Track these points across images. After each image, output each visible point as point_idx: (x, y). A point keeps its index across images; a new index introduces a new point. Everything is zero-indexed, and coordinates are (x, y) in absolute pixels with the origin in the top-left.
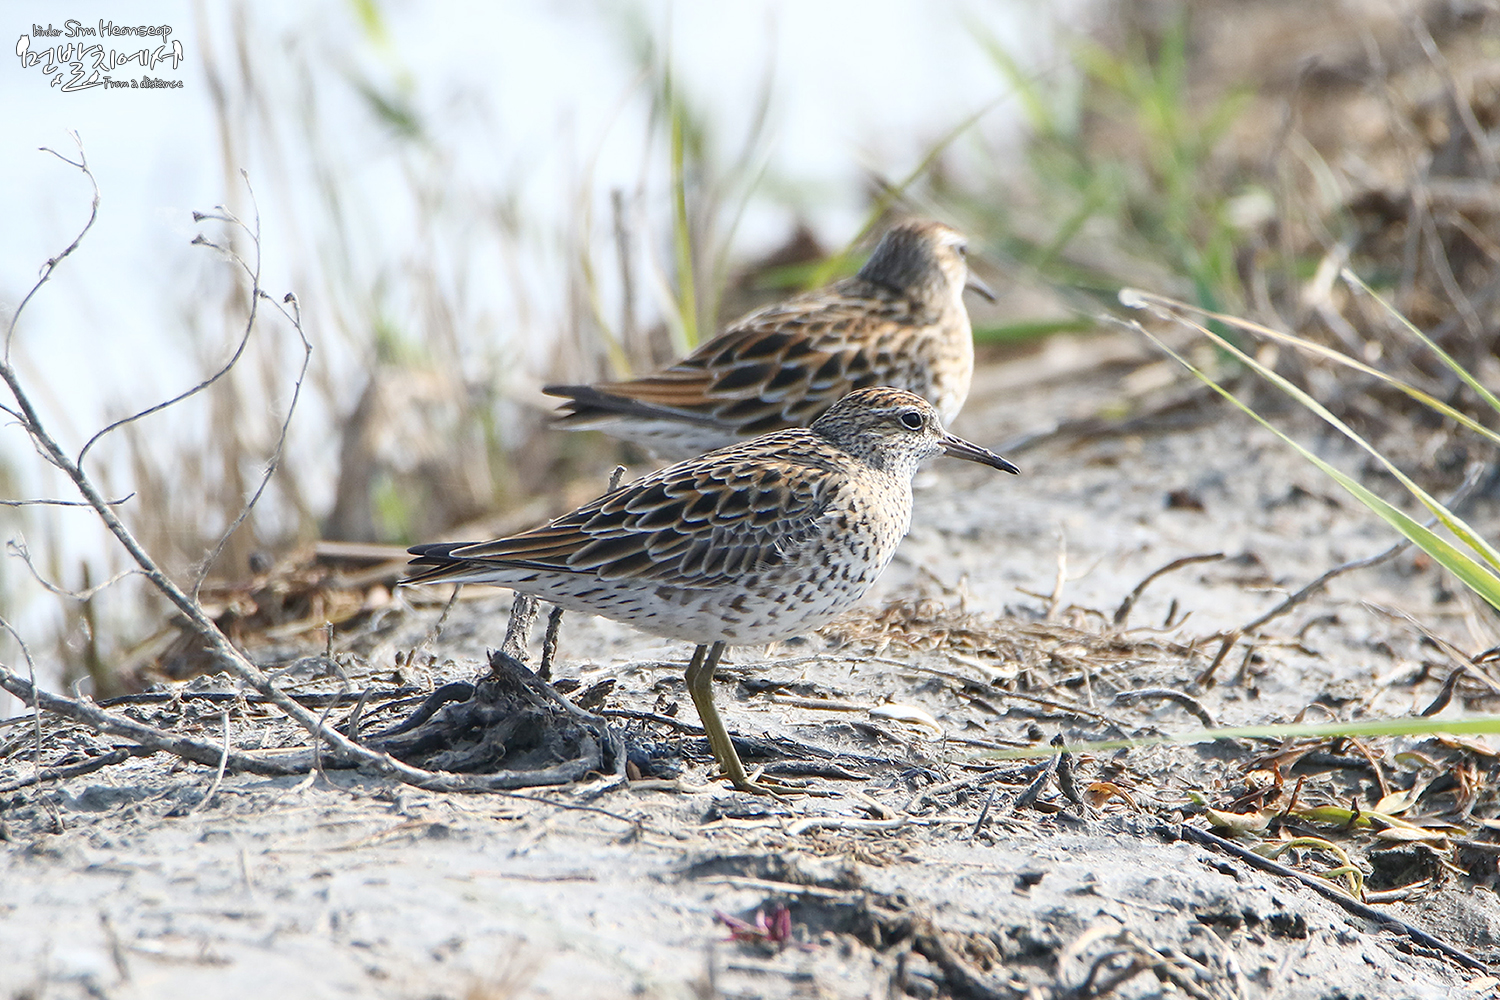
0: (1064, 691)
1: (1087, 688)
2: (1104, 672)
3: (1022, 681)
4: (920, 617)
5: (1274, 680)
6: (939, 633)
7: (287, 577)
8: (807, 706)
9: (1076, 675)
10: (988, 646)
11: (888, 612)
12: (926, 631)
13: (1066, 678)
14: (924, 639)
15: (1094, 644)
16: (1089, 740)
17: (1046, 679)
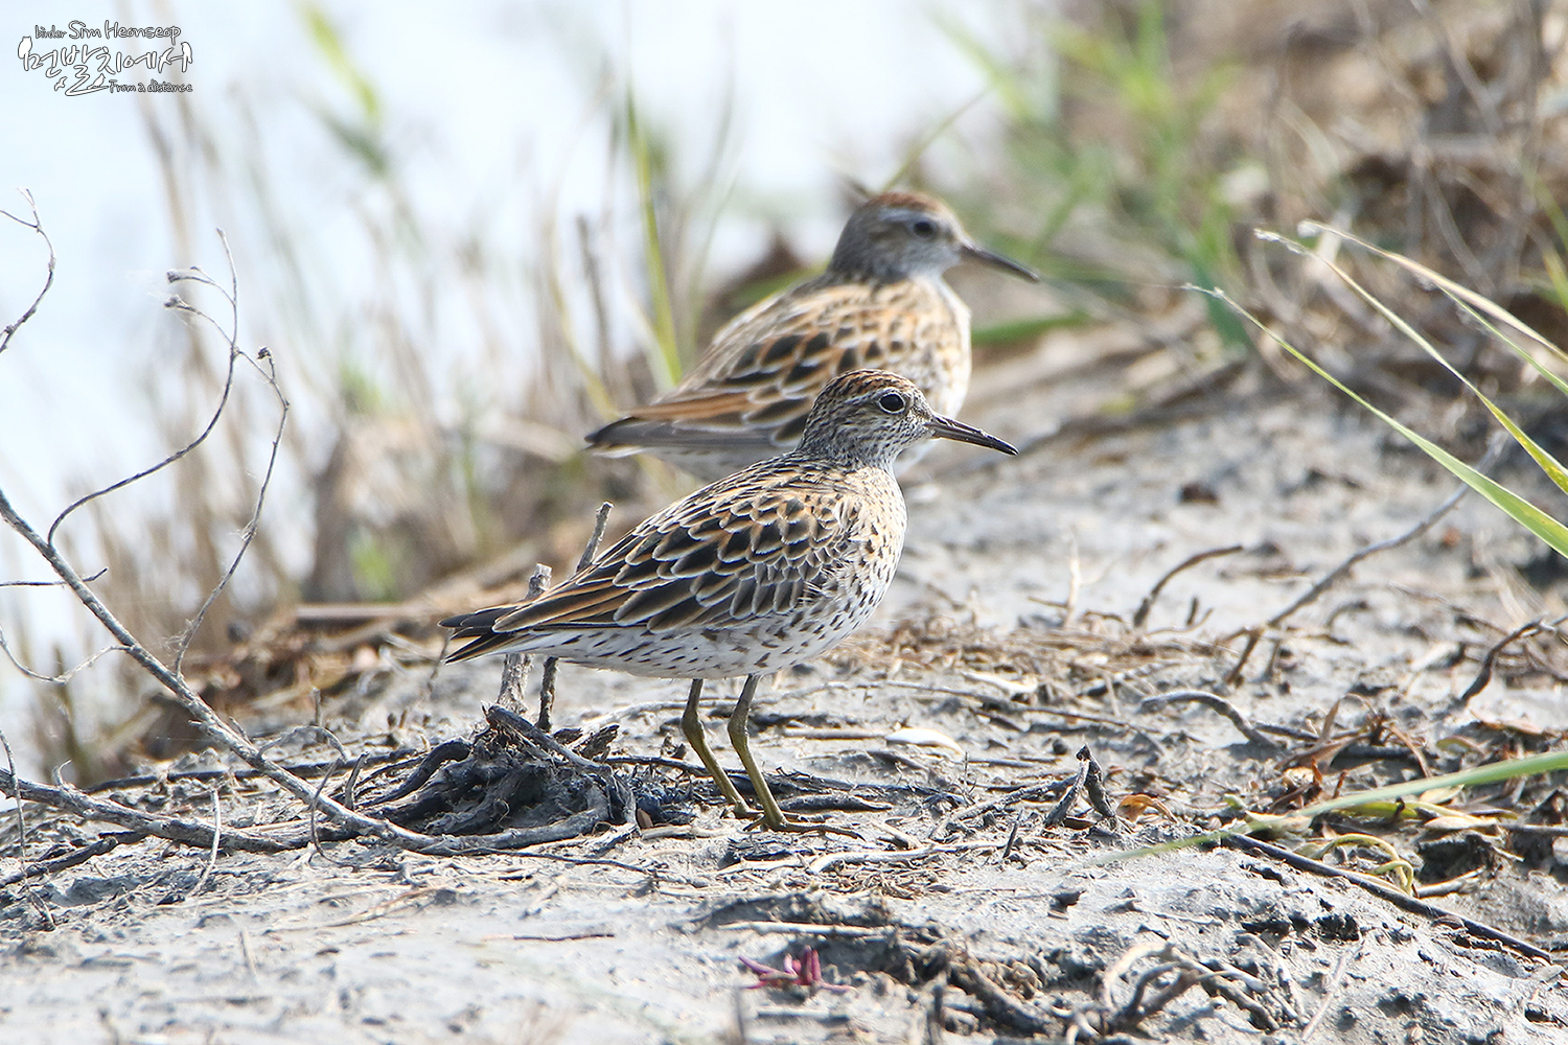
0: (1087, 702)
1: (1110, 696)
2: (1128, 678)
3: (1042, 693)
4: (930, 636)
5: (1305, 673)
6: (952, 651)
7: (269, 645)
8: (820, 738)
9: (1098, 683)
10: (1004, 660)
11: (897, 632)
12: (938, 650)
13: (1088, 688)
14: (937, 659)
15: (1114, 650)
16: (1117, 750)
17: (1066, 690)
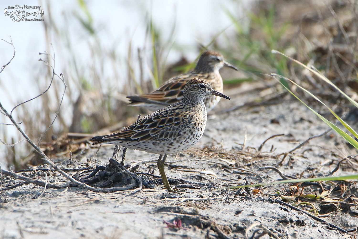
0: (246, 167)
1: (252, 166)
2: (256, 162)
3: (236, 164)
4: (212, 150)
5: (296, 164)
6: (217, 154)
7: (61, 141)
8: (185, 171)
9: (249, 163)
10: (228, 156)
11: (204, 148)
12: (213, 153)
13: (247, 164)
14: (213, 155)
15: (253, 156)
16: (252, 179)
17: (242, 164)
